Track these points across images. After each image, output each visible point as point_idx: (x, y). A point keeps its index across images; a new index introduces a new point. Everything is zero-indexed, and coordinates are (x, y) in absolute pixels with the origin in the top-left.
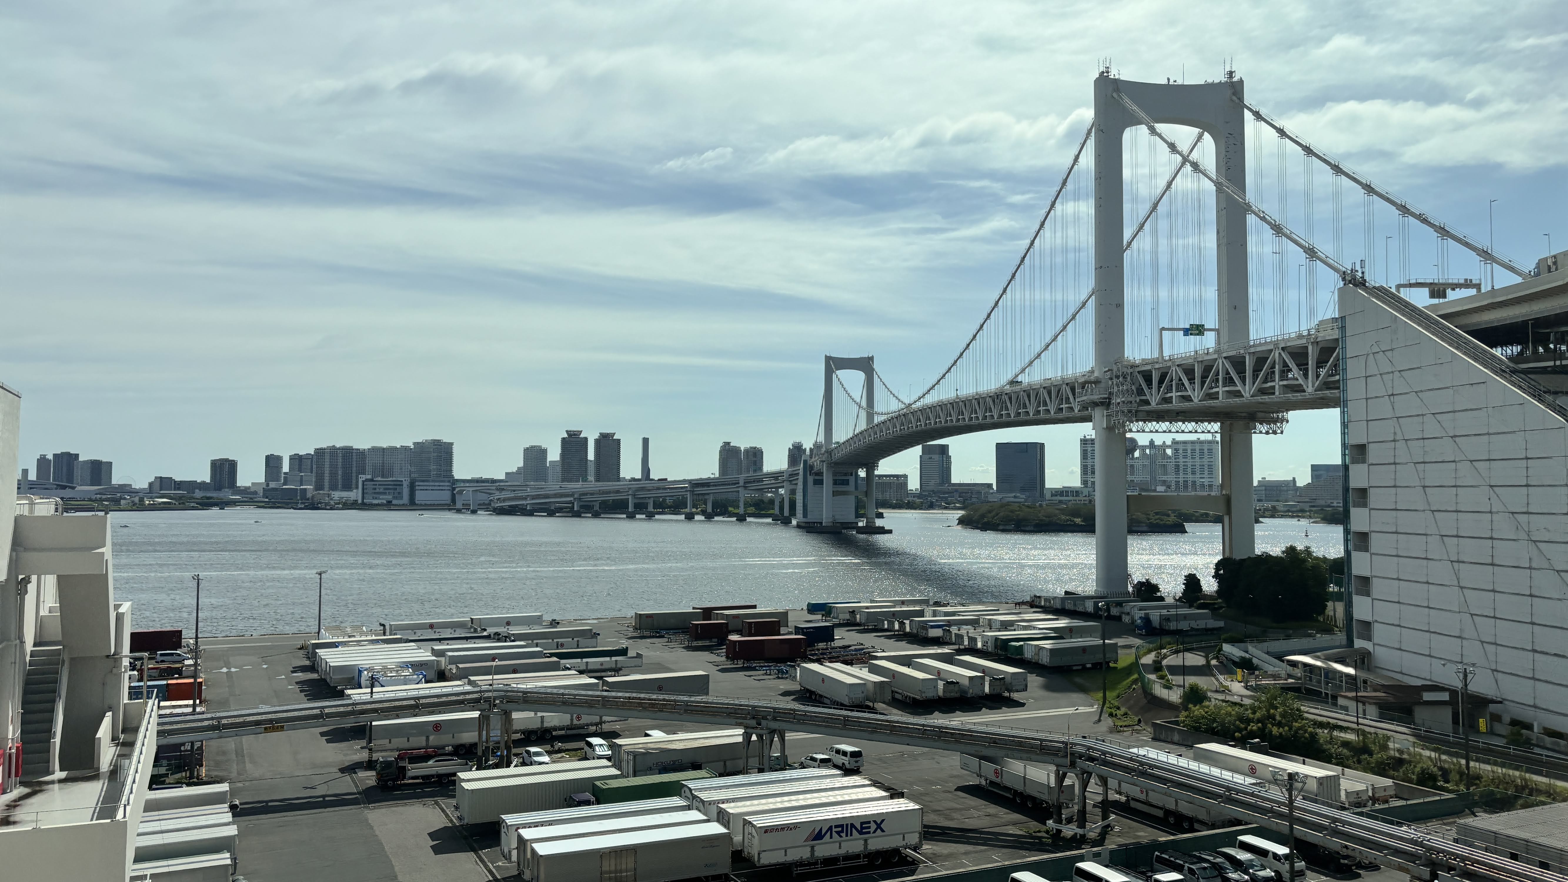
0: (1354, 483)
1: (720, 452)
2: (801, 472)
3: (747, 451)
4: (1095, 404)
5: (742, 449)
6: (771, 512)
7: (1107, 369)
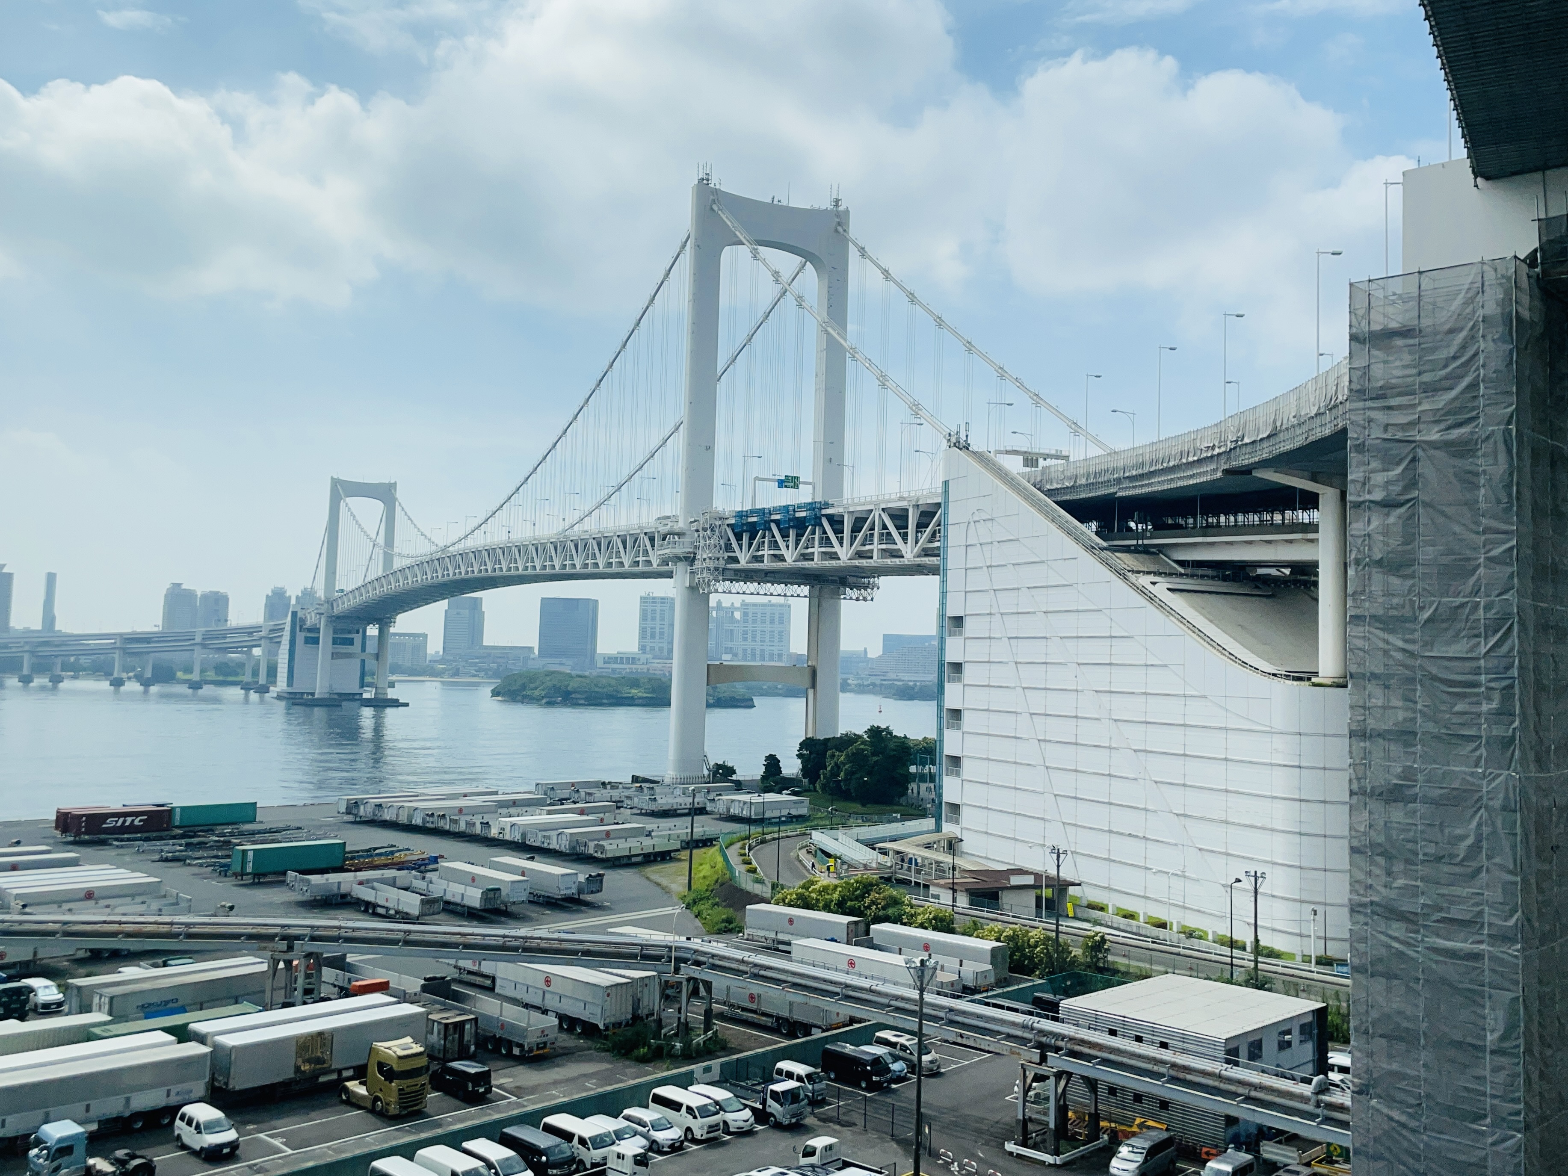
0: (951, 656)
1: (166, 596)
2: (288, 628)
3: (205, 597)
4: (678, 559)
5: (199, 594)
6: (240, 678)
7: (693, 520)
